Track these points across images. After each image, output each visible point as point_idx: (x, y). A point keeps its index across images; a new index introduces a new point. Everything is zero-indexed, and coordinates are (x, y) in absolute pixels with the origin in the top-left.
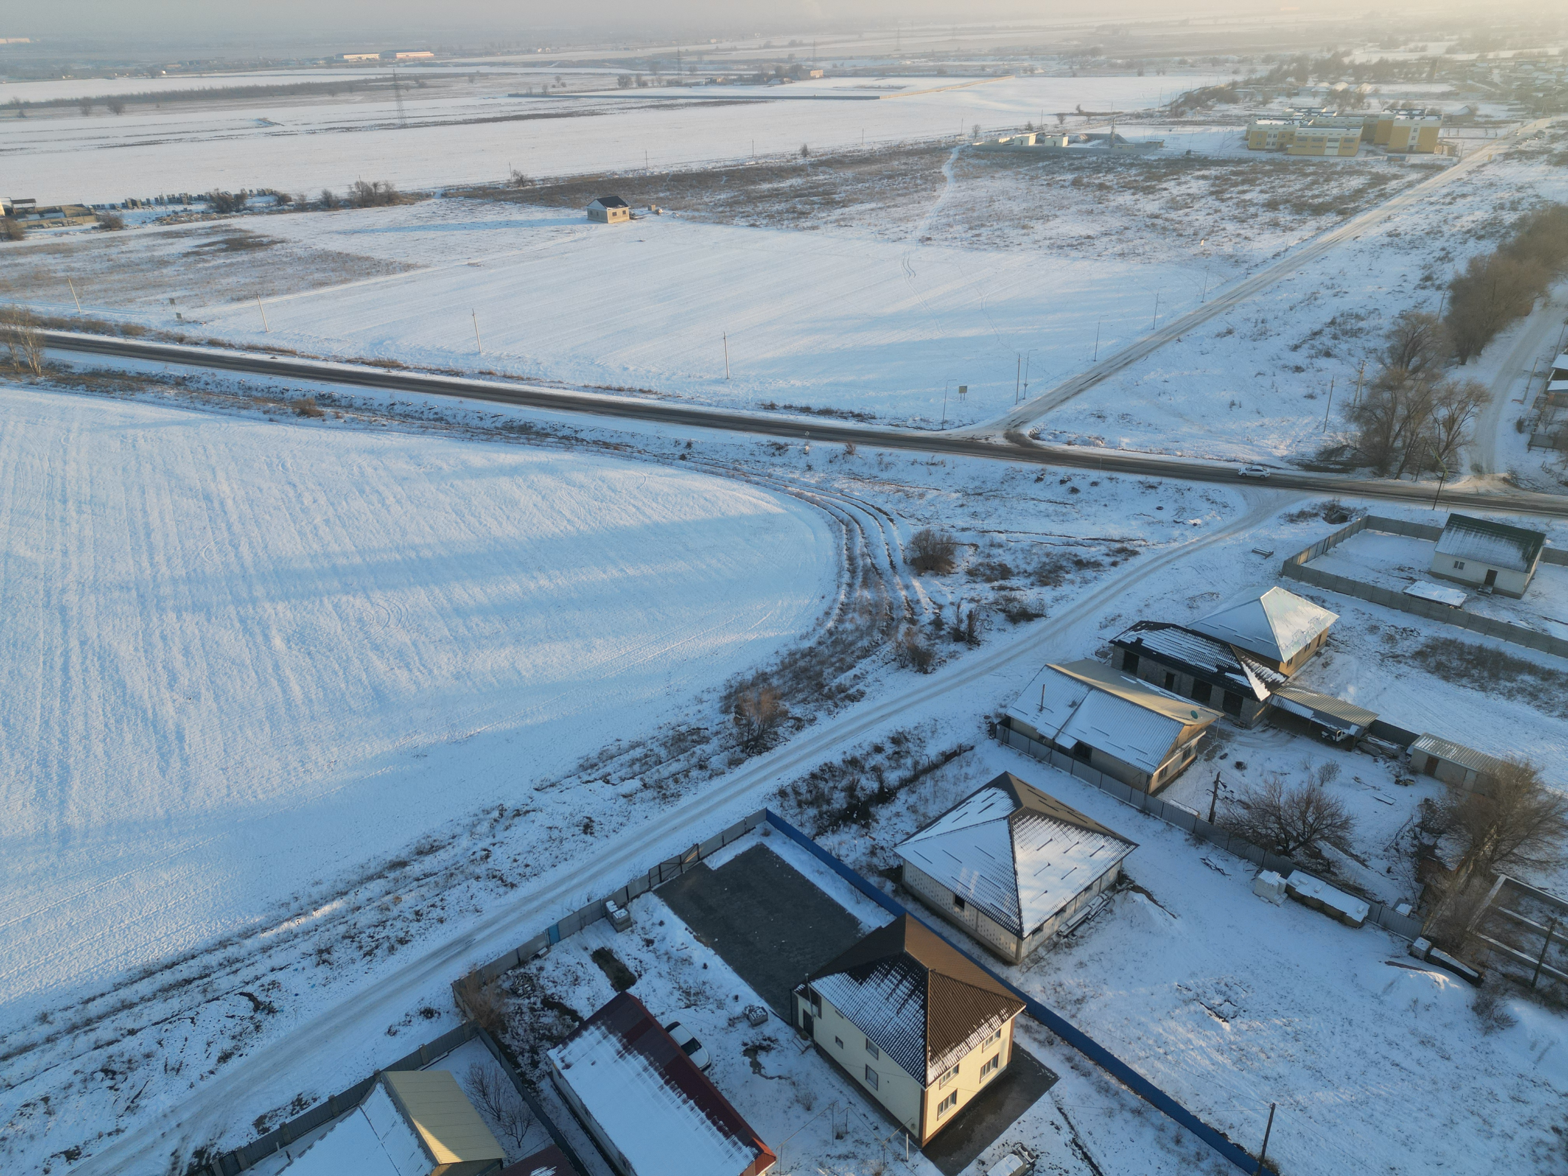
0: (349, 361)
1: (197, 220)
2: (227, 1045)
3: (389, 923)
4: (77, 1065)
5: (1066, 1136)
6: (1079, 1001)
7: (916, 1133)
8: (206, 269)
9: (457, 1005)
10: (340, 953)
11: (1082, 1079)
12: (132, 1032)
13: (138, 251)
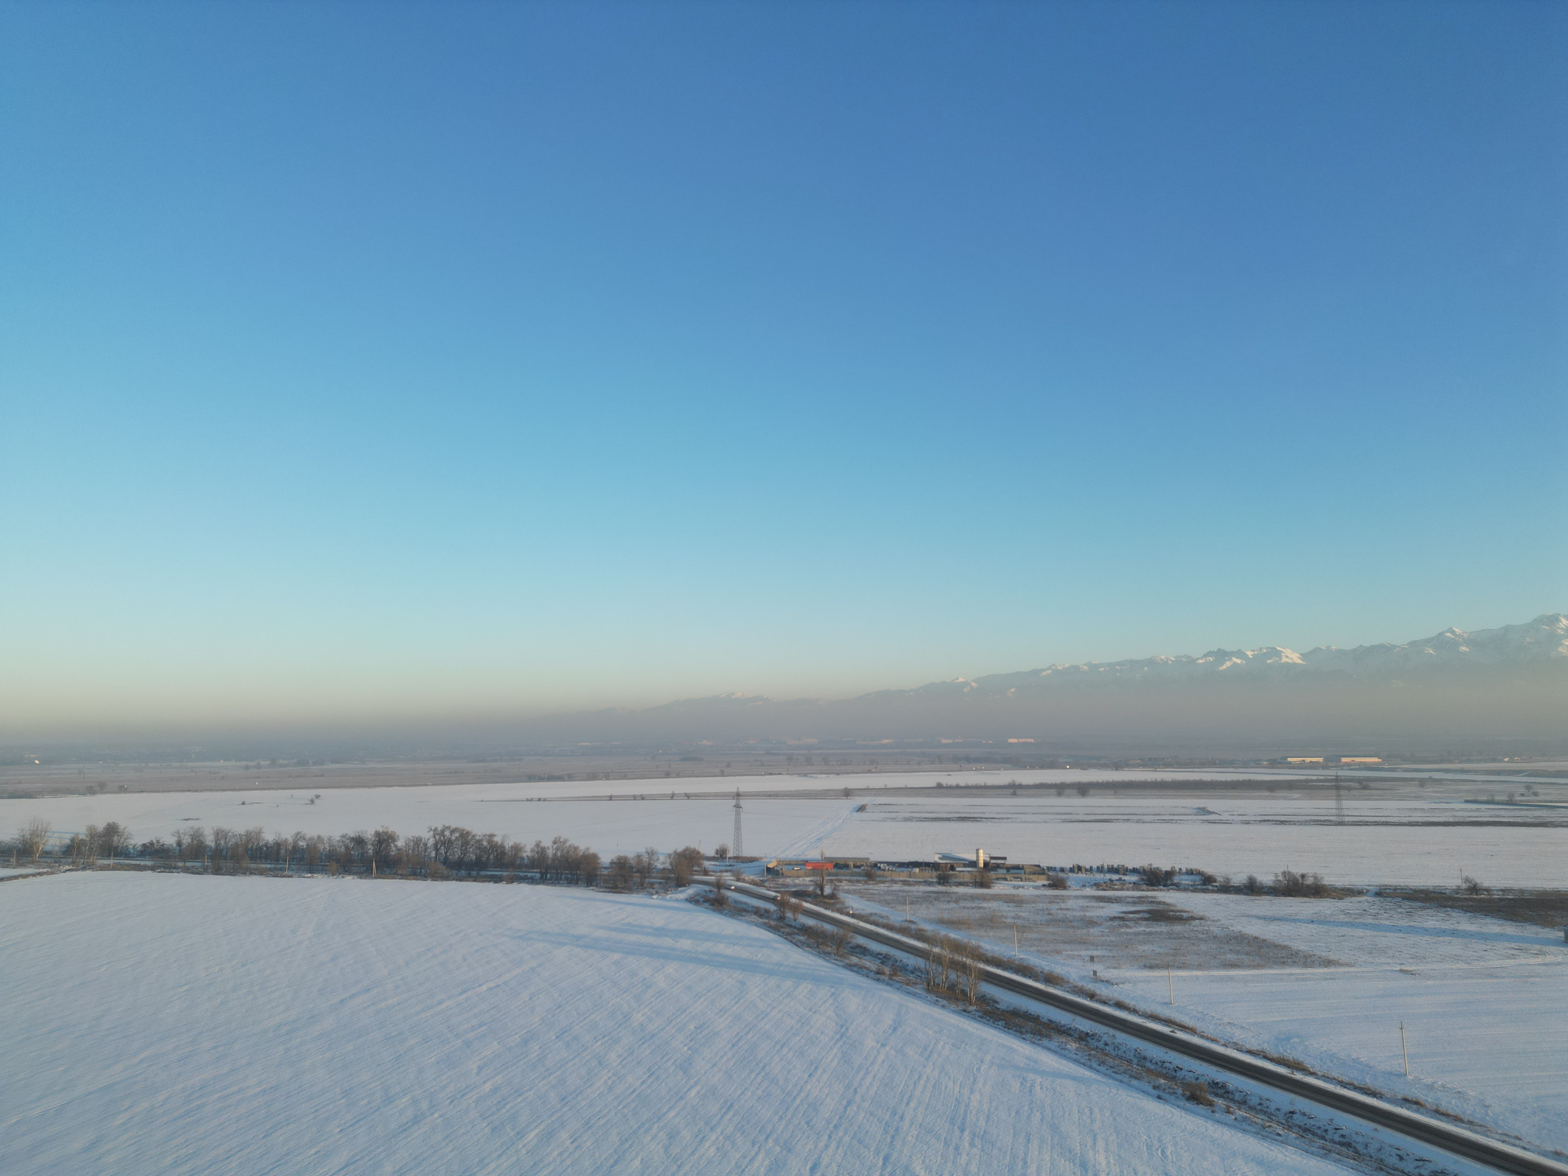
0: (1250, 1052)
1: (1128, 890)
8: (1127, 934)
13: (1073, 910)
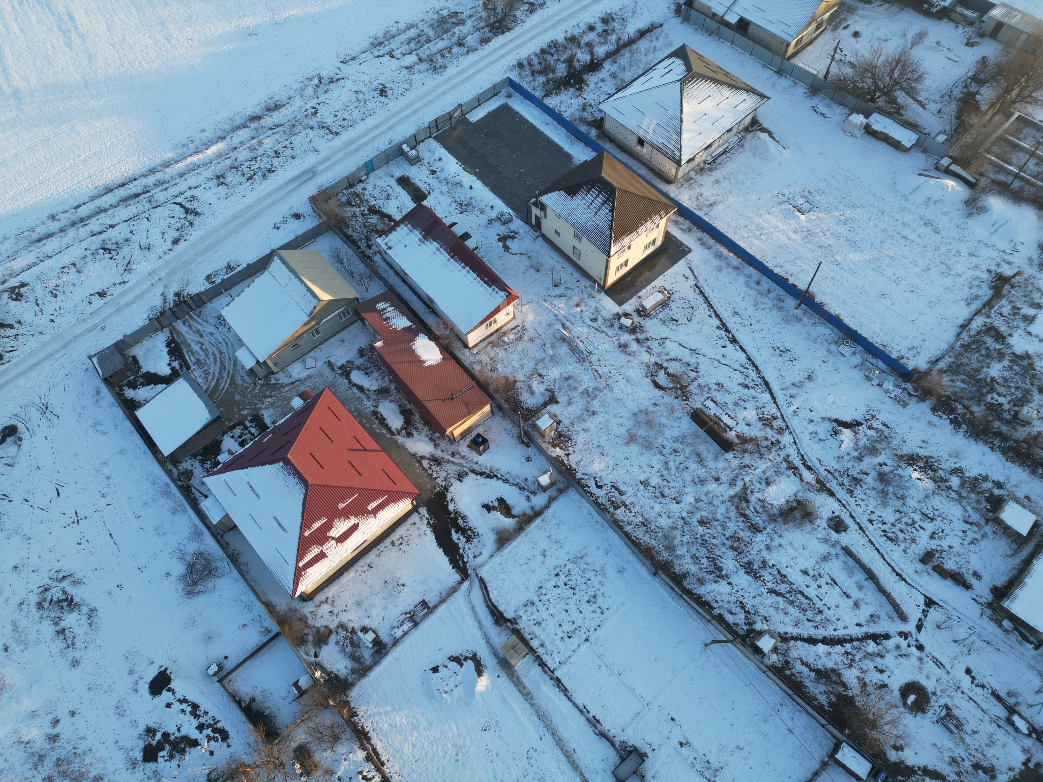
2: (176, 234)
3: (258, 159)
4: (85, 245)
5: (692, 282)
6: (712, 205)
7: (602, 283)
9: (315, 212)
10: (232, 177)
11: (706, 251)
12: (112, 226)
